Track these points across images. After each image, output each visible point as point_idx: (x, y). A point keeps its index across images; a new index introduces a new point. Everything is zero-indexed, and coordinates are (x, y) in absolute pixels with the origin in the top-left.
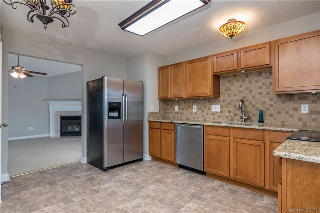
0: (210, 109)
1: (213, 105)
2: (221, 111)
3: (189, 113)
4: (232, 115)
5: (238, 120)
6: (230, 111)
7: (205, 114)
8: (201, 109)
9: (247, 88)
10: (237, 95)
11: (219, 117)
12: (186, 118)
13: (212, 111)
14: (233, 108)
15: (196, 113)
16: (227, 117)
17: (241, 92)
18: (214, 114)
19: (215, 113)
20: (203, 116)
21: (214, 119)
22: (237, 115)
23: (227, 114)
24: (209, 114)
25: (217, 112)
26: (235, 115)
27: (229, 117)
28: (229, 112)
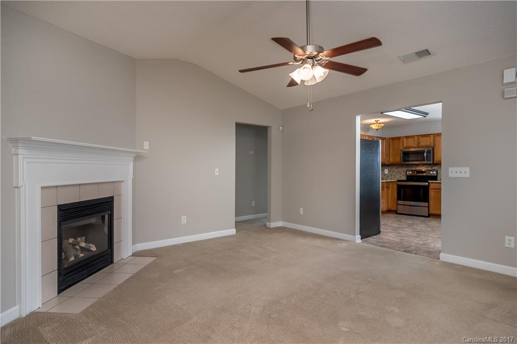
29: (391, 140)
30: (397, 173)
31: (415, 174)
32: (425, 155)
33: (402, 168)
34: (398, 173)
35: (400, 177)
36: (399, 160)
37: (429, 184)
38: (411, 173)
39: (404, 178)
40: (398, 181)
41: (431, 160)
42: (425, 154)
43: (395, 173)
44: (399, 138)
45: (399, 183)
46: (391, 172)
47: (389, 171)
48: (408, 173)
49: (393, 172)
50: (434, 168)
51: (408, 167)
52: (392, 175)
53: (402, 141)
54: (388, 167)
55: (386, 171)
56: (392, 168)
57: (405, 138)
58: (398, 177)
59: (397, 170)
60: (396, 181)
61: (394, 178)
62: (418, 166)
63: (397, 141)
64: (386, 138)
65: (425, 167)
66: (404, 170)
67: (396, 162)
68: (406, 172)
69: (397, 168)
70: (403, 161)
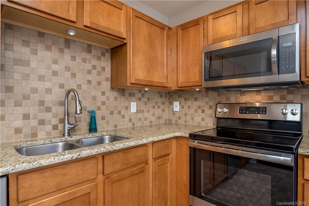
4: (34, 123)
6: (29, 114)
9: (67, 69)
10: (46, 79)
14: (37, 107)
16: (18, 131)
17: (55, 73)
23: (19, 123)
26: (42, 122)
27: (24, 130)
28: (26, 117)
29: (180, 31)
30: (196, 111)
31: (238, 115)
33: (207, 99)
34: (200, 111)
35: (203, 119)
36: (197, 78)
37: (297, 160)
38: (226, 110)
40: (193, 136)
43: (192, 111)
44: (196, 23)
45: (195, 144)
46: (186, 107)
47: (182, 107)
48: (219, 110)
49: (189, 107)
51: (219, 95)
52: (186, 115)
53: (205, 27)
54: (179, 96)
55: (176, 106)
56: (186, 99)
57: (211, 17)
58: (199, 119)
59: (197, 104)
60: (187, 135)
61: (191, 121)
62: (243, 93)
63: (192, 30)
64: (170, 29)
65: (263, 94)
66: (211, 103)
67: (190, 84)
68: (214, 108)
69: (196, 99)
70: (206, 80)
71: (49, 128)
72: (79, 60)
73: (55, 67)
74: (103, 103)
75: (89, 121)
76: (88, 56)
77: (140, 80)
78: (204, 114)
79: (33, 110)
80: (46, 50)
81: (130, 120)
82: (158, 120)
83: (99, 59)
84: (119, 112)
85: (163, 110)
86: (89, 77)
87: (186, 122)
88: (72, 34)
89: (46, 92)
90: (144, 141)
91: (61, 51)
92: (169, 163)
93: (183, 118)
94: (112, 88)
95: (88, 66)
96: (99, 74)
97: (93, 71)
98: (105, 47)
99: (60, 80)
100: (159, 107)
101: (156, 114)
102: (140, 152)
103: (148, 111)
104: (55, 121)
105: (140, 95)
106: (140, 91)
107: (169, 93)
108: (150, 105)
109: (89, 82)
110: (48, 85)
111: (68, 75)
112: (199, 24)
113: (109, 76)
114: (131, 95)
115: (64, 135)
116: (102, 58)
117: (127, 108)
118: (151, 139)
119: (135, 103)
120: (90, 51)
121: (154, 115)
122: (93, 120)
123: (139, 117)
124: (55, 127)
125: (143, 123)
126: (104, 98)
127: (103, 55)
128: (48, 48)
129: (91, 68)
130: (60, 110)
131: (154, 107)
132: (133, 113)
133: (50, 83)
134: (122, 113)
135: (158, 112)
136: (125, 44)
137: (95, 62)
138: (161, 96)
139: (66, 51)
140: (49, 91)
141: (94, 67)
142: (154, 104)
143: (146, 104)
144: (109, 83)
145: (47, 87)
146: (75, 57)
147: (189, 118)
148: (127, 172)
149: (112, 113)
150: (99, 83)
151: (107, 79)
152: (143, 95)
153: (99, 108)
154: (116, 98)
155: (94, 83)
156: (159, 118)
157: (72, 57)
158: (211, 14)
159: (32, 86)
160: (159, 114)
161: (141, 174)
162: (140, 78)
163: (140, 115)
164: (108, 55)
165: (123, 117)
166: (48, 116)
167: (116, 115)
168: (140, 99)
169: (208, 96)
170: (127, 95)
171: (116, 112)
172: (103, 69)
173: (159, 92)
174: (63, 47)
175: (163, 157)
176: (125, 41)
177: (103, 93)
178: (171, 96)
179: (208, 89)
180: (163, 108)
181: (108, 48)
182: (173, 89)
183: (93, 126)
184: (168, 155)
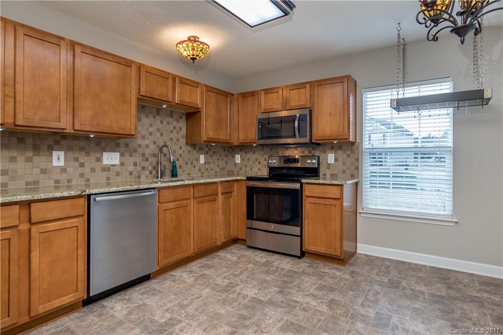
0: (99, 160)
1: (105, 152)
2: (121, 163)
3: (37, 171)
4: (139, 168)
5: (147, 177)
6: (137, 162)
7: (87, 169)
8: (76, 159)
9: (158, 130)
10: (146, 138)
11: (118, 174)
12: (27, 183)
13: (104, 163)
14: (141, 158)
15: (63, 170)
16: (131, 173)
17: (151, 134)
18: (107, 169)
19: (110, 168)
20: (82, 175)
21: (108, 179)
22: (146, 169)
23: (131, 168)
24: (98, 169)
25: (114, 165)
26: (143, 168)
27: (134, 173)
28: (135, 164)
29: (241, 98)
30: (254, 163)
31: (283, 163)
32: (296, 125)
33: (262, 153)
34: (257, 162)
35: (259, 169)
36: (253, 137)
37: (301, 186)
38: (275, 161)
39: (265, 173)
40: (249, 179)
41: (306, 137)
42: (296, 122)
43: (251, 162)
44: (253, 94)
45: (251, 183)
46: (246, 159)
47: (243, 159)
48: (271, 161)
49: (248, 160)
50: (314, 152)
51: (271, 149)
52: (246, 166)
53: (259, 99)
54: (241, 150)
55: (238, 159)
56: (246, 153)
57: (263, 92)
58: (257, 170)
59: (254, 156)
60: (245, 178)
61: (250, 171)
62: (287, 148)
63: (250, 99)
64: (233, 95)
65: (299, 149)
66: (266, 156)
67: (248, 141)
68: (267, 161)
69: (254, 153)
70: (259, 139)
71: (147, 172)
72: (165, 123)
73: (151, 129)
74: (181, 156)
75: (172, 169)
76: (171, 120)
77: (211, 138)
78: (260, 165)
79: (138, 159)
80: (146, 117)
81: (200, 170)
82: (222, 171)
83: (178, 121)
84: (192, 163)
85: (227, 162)
86: (172, 135)
87: (246, 172)
88: (164, 106)
89: (146, 147)
90: (216, 180)
91: (154, 117)
92: (232, 198)
93: (244, 169)
94: (187, 144)
95: (171, 127)
96: (178, 133)
97: (174, 130)
98: (182, 111)
99: (153, 138)
100: (222, 159)
101: (220, 165)
102: (213, 187)
103: (214, 163)
104: (150, 168)
105: (207, 149)
106: (207, 146)
107: (231, 147)
108: (215, 157)
109: (171, 139)
110: (147, 142)
111: (158, 134)
112: (254, 96)
113: (185, 134)
114: (201, 149)
115: (158, 178)
116: (180, 120)
117: (198, 160)
118: (220, 179)
119: (203, 156)
120: (172, 116)
121: (218, 166)
122: (175, 168)
123: (207, 167)
124: (151, 172)
125: (209, 173)
126: (181, 152)
127: (181, 118)
128: (147, 116)
129: (172, 129)
130: (153, 160)
131: (218, 159)
132: (202, 164)
133: (148, 141)
134: (194, 164)
135: (222, 163)
136: (200, 111)
137: (175, 124)
138: (225, 150)
139: (157, 117)
140: (147, 146)
141: (175, 128)
142: (219, 157)
143: (212, 157)
144: (185, 140)
145: (146, 143)
146: (162, 121)
147: (248, 168)
148: (206, 198)
149: (186, 163)
150: (178, 140)
151: (183, 137)
152: (209, 149)
153: (178, 160)
154: (189, 151)
155: (175, 140)
156: (223, 169)
157: (161, 121)
158: (263, 90)
159: (138, 143)
160: (222, 165)
161: (214, 202)
162: (210, 137)
163: (207, 166)
164: (184, 117)
165: (195, 167)
166: (146, 164)
167: (189, 165)
168: (207, 153)
169: (263, 150)
170: (197, 148)
171: (189, 162)
172: (181, 129)
173: (222, 147)
174: (155, 114)
175: (228, 193)
176: (200, 110)
177: (181, 148)
178: (233, 150)
179: (262, 145)
180: (217, 164)
181: (184, 112)
182: (235, 144)
183: (175, 173)
184: (231, 192)
